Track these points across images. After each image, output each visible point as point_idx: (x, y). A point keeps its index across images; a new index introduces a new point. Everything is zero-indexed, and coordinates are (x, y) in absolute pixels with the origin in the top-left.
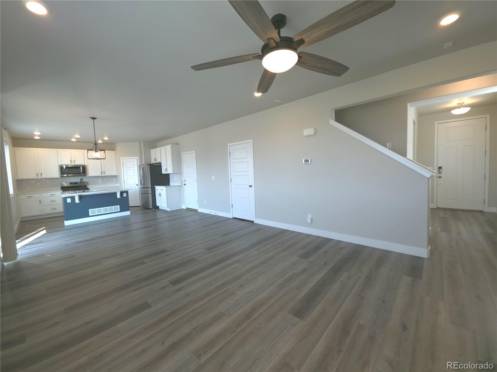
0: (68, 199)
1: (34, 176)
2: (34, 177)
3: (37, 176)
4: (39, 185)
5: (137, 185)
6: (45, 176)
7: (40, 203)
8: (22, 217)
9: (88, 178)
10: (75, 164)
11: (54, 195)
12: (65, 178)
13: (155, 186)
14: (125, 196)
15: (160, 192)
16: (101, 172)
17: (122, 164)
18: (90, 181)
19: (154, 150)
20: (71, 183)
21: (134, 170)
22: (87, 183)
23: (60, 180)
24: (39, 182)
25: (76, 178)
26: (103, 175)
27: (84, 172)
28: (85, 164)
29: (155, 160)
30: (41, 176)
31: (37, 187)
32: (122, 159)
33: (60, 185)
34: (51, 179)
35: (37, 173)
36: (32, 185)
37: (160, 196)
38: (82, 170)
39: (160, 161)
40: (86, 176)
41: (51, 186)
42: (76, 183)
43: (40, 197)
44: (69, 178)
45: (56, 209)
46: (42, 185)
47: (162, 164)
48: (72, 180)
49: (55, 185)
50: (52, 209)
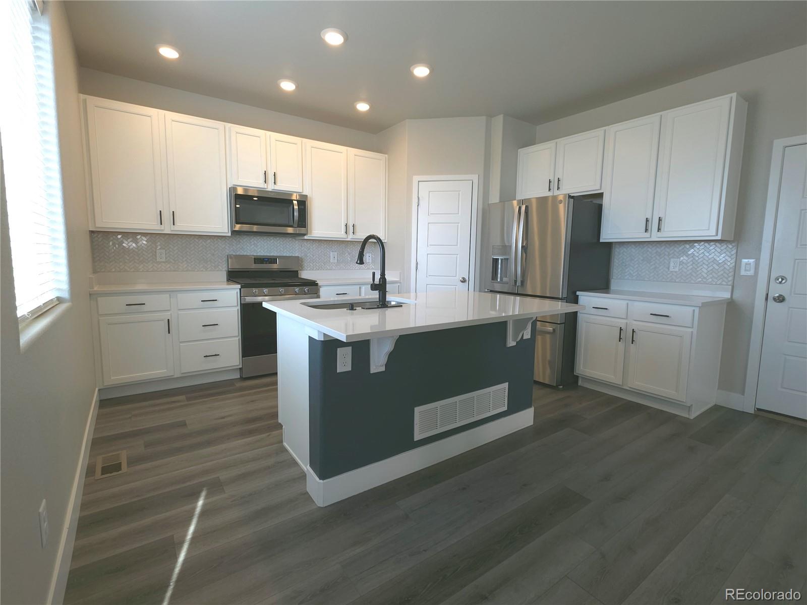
0: (340, 352)
3: (161, 224)
4: (164, 260)
5: (464, 281)
6: (184, 225)
7: (169, 333)
8: (105, 385)
9: (301, 246)
10: (276, 189)
11: (216, 300)
12: (241, 241)
13: (578, 293)
14: (527, 335)
15: (635, 323)
16: (346, 226)
17: (417, 201)
18: (308, 256)
19: (551, 144)
20: (259, 260)
21: (459, 223)
22: (300, 262)
23: (224, 247)
24: (164, 249)
25: (272, 242)
26: (349, 237)
27: (303, 221)
28: (304, 191)
29: (551, 188)
30: (174, 224)
31: (156, 265)
32: (419, 182)
33: (225, 262)
34: (201, 241)
35: (160, 211)
36: (141, 258)
37: (633, 341)
38: (296, 214)
39: (598, 187)
40: (305, 237)
41: (198, 265)
42: (272, 260)
43: (169, 309)
44: (251, 241)
45: (218, 355)
46: (171, 260)
47: (606, 201)
48: (258, 247)
49: (209, 263)
50: (207, 356)
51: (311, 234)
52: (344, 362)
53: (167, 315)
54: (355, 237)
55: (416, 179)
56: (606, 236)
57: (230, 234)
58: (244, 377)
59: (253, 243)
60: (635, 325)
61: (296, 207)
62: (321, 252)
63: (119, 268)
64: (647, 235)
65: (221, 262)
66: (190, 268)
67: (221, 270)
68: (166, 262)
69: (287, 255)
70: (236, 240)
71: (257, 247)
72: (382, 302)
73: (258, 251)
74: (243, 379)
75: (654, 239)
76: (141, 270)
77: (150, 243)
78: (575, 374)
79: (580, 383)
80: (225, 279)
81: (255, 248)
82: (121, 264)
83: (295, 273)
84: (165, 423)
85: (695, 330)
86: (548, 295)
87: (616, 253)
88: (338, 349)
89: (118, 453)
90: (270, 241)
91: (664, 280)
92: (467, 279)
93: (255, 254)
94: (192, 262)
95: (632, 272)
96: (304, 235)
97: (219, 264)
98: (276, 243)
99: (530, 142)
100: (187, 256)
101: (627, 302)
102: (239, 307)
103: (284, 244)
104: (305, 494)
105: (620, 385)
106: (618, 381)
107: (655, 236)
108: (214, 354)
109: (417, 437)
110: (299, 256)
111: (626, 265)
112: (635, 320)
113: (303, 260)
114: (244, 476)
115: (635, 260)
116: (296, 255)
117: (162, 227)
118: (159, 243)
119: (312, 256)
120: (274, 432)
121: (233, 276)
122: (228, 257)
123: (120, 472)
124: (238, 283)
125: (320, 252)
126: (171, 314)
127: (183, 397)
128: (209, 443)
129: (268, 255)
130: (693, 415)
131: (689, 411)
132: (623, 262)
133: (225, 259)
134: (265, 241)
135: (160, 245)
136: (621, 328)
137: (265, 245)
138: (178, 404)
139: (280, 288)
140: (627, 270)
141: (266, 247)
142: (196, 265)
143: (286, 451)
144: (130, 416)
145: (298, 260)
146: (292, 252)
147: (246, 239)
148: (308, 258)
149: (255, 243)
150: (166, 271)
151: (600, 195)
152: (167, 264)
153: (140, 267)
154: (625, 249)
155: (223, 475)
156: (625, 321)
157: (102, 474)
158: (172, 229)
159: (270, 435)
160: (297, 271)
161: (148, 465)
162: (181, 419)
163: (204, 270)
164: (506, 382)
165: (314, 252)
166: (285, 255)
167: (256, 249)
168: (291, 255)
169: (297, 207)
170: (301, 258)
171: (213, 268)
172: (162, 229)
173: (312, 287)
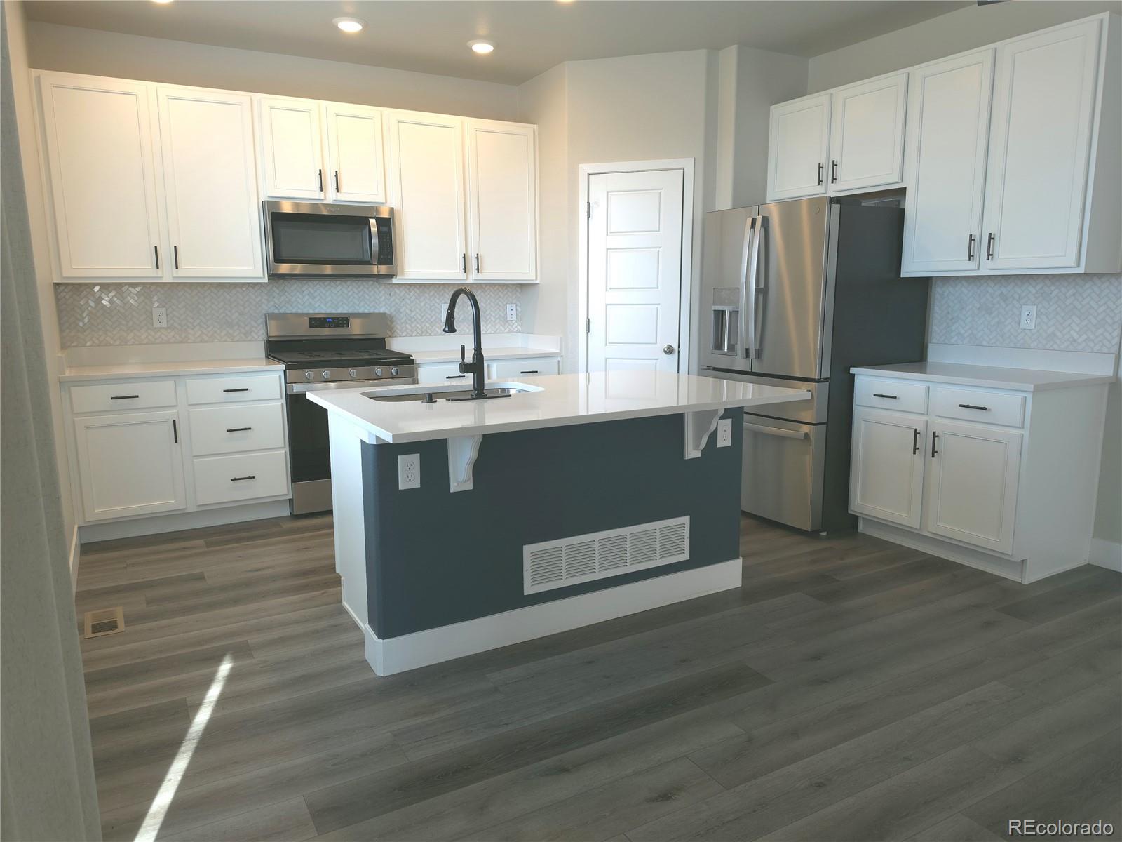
0: (402, 460)
1: (136, 267)
2: (141, 269)
3: (158, 268)
4: (164, 325)
5: (669, 351)
6: (193, 269)
7: (176, 442)
8: (87, 520)
9: (390, 295)
10: (339, 199)
11: (247, 390)
12: (286, 288)
13: (853, 370)
14: (724, 441)
15: (939, 420)
16: (464, 258)
17: (586, 210)
18: (401, 313)
19: (822, 98)
20: (317, 322)
21: (660, 248)
22: (389, 323)
23: (260, 300)
24: (164, 307)
25: (338, 289)
26: (470, 277)
27: (387, 253)
28: (388, 201)
29: (823, 178)
30: (177, 268)
31: (153, 333)
32: (589, 174)
33: (262, 325)
34: (222, 291)
35: (156, 247)
36: (131, 323)
37: (934, 452)
38: (375, 241)
39: (896, 178)
40: (393, 279)
41: (219, 332)
42: (341, 321)
43: (175, 404)
44: (304, 289)
45: (254, 477)
46: (176, 325)
47: (909, 204)
48: (316, 300)
49: (236, 327)
50: (235, 479)
51: (403, 273)
52: (409, 474)
53: (171, 414)
54: (480, 276)
55: (584, 168)
56: (912, 266)
57: (266, 280)
58: (295, 513)
59: (306, 292)
60: (939, 425)
61: (374, 229)
62: (425, 305)
63: (98, 339)
64: (972, 265)
65: (256, 325)
66: (206, 338)
67: (256, 340)
68: (168, 328)
69: (366, 311)
70: (278, 288)
71: (313, 299)
72: (478, 390)
73: (316, 305)
74: (294, 517)
75: (983, 272)
76: (130, 343)
77: (142, 298)
78: (849, 512)
79: (861, 528)
80: (263, 354)
81: (310, 300)
82: (100, 333)
83: (380, 343)
84: (173, 576)
85: (1026, 433)
86: (798, 375)
87: (937, 296)
88: (399, 457)
89: (111, 609)
90: (335, 288)
91: (1012, 345)
92: (676, 347)
93: (311, 311)
94: (208, 327)
95: (962, 332)
96: (392, 276)
97: (254, 329)
98: (346, 292)
99: (796, 90)
100: (201, 317)
101: (928, 384)
102: (284, 401)
103: (359, 292)
104: (362, 662)
105: (916, 529)
106: (912, 521)
107: (987, 268)
108: (247, 476)
109: (529, 589)
110: (387, 311)
111: (953, 319)
112: (940, 417)
113: (394, 319)
114: (282, 641)
115: (968, 309)
116: (382, 311)
117: (159, 273)
118: (155, 298)
119: (409, 312)
120: (331, 590)
121: (276, 349)
122: (269, 317)
123: (116, 631)
124: (282, 361)
125: (422, 304)
126: (178, 412)
127: (200, 542)
128: (236, 601)
129: (334, 311)
130: (1029, 578)
131: (1022, 572)
132: (948, 313)
133: (261, 320)
134: (327, 288)
135: (157, 301)
136: (916, 430)
137: (327, 294)
138: (194, 551)
139: (350, 369)
140: (954, 328)
141: (329, 298)
142: (215, 332)
143: (346, 612)
144: (125, 566)
145: (385, 320)
146: (374, 306)
147: (295, 286)
148: (402, 315)
149: (310, 292)
150: (168, 342)
151: (902, 192)
152: (169, 331)
153: (129, 338)
154: (951, 289)
155: (253, 639)
156: (924, 418)
157: (93, 632)
158: (175, 275)
159: (325, 593)
160: (384, 338)
161: (153, 624)
162: (197, 571)
163: (228, 340)
164: (687, 515)
165: (412, 305)
166: (361, 311)
167: (313, 303)
168: (372, 311)
169: (376, 229)
170: (390, 316)
171: (242, 335)
172: (159, 276)
173: (405, 365)
